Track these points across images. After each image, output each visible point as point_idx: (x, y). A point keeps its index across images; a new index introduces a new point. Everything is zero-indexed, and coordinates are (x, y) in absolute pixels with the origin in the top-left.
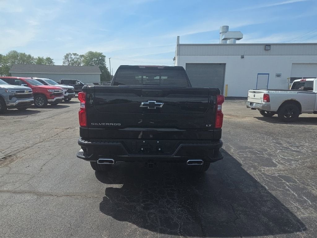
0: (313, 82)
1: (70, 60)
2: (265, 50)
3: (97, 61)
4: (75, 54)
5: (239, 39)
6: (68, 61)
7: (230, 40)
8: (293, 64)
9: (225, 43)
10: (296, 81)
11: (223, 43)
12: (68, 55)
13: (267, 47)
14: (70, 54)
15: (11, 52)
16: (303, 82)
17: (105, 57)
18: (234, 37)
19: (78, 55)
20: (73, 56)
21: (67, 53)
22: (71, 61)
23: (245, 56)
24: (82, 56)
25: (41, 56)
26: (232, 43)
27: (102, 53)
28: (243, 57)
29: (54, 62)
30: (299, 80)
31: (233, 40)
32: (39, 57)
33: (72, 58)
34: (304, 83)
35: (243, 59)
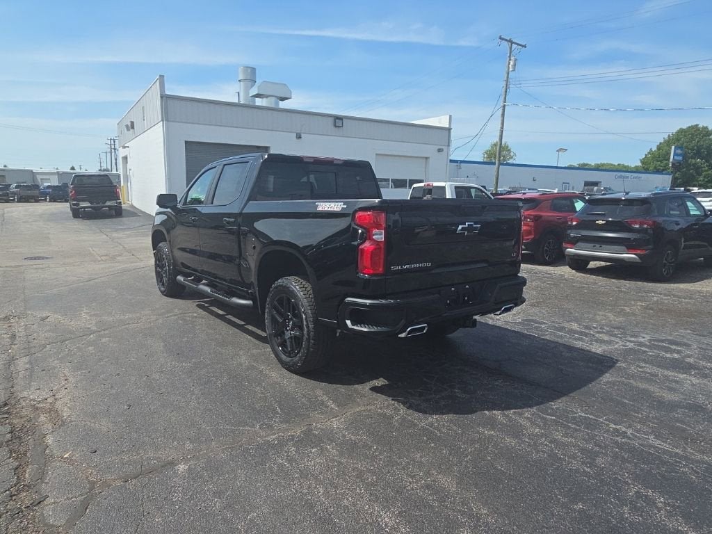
0: (444, 187)
2: (335, 126)
5: (283, 99)
7: (269, 98)
8: (377, 154)
9: (251, 103)
10: (415, 185)
11: (247, 103)
13: (338, 120)
16: (429, 187)
18: (276, 95)
23: (303, 135)
26: (273, 106)
28: (299, 137)
30: (421, 185)
31: (273, 99)
34: (431, 190)
35: (300, 140)
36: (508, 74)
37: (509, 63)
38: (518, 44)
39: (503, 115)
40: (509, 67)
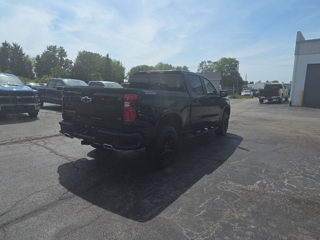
1: (204, 67)
3: (229, 66)
4: (209, 62)
6: (202, 68)
12: (203, 63)
14: (205, 61)
15: (159, 63)
17: (238, 62)
19: (212, 62)
20: (207, 64)
21: (203, 61)
22: (204, 69)
24: (215, 63)
25: (179, 66)
27: (235, 59)
29: (189, 70)
32: (178, 67)
33: (206, 65)
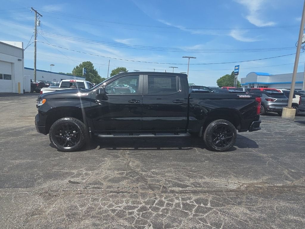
36: (36, 27)
37: (36, 22)
38: (39, 14)
39: (35, 45)
40: (36, 24)
